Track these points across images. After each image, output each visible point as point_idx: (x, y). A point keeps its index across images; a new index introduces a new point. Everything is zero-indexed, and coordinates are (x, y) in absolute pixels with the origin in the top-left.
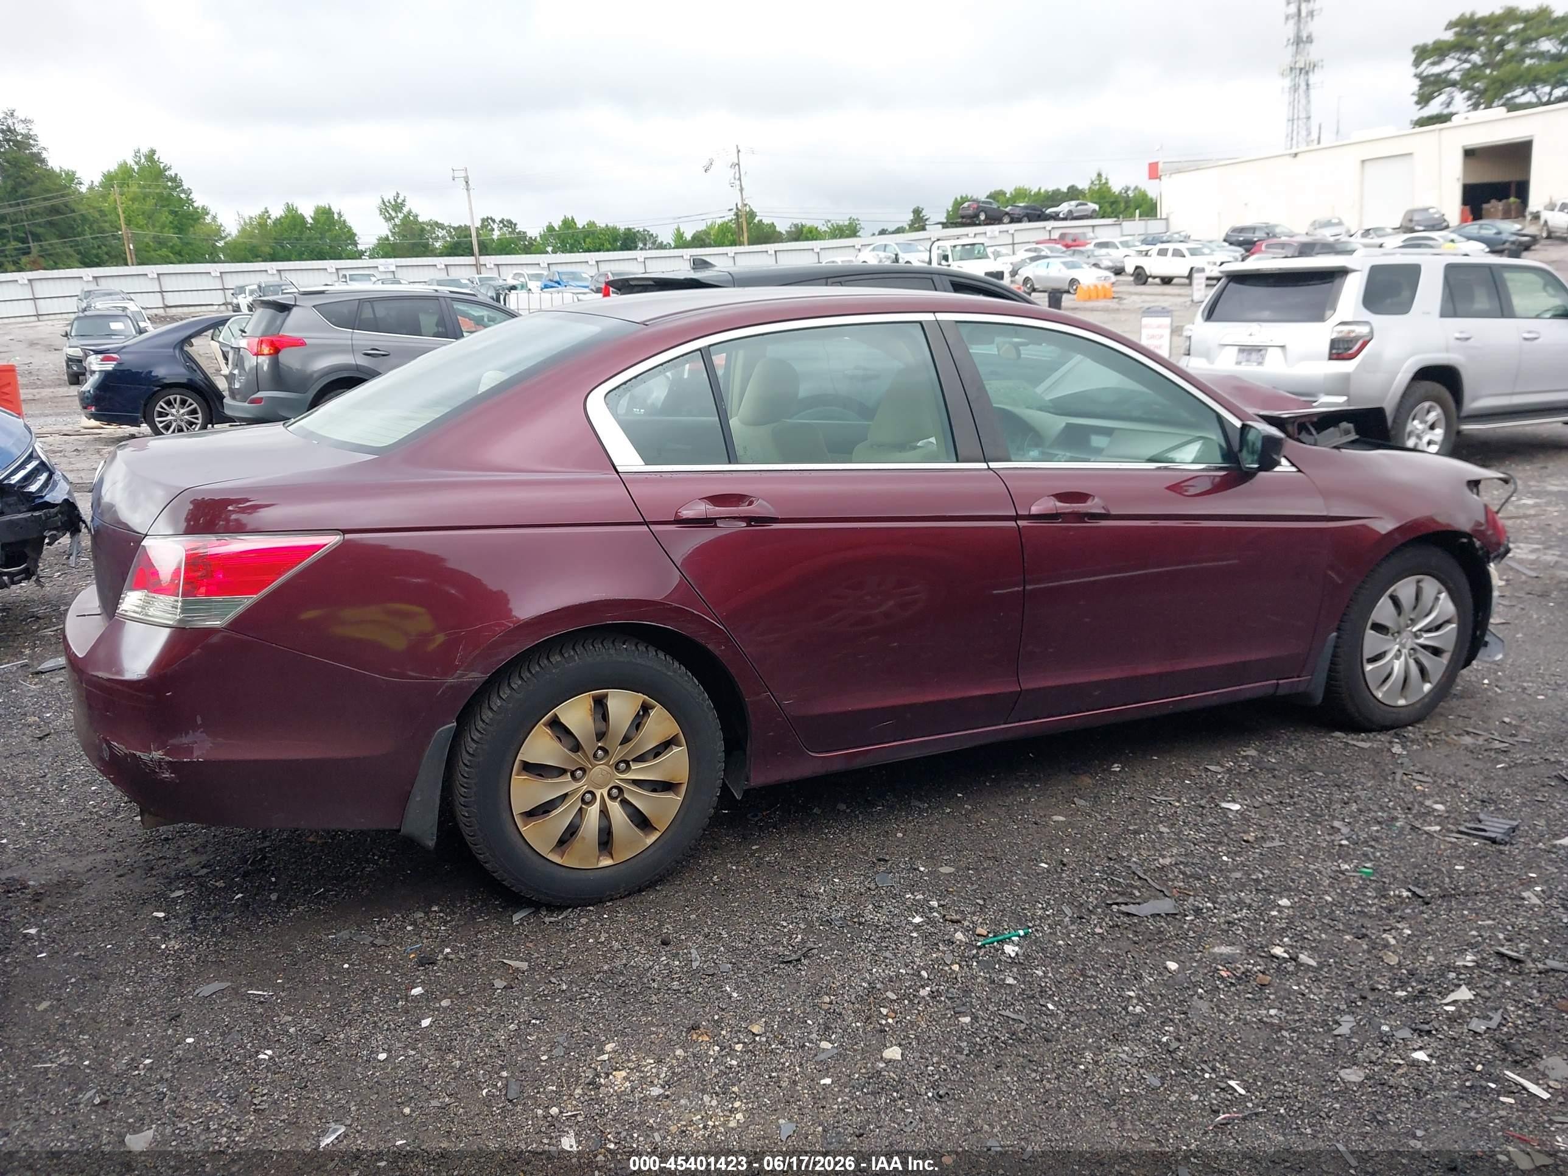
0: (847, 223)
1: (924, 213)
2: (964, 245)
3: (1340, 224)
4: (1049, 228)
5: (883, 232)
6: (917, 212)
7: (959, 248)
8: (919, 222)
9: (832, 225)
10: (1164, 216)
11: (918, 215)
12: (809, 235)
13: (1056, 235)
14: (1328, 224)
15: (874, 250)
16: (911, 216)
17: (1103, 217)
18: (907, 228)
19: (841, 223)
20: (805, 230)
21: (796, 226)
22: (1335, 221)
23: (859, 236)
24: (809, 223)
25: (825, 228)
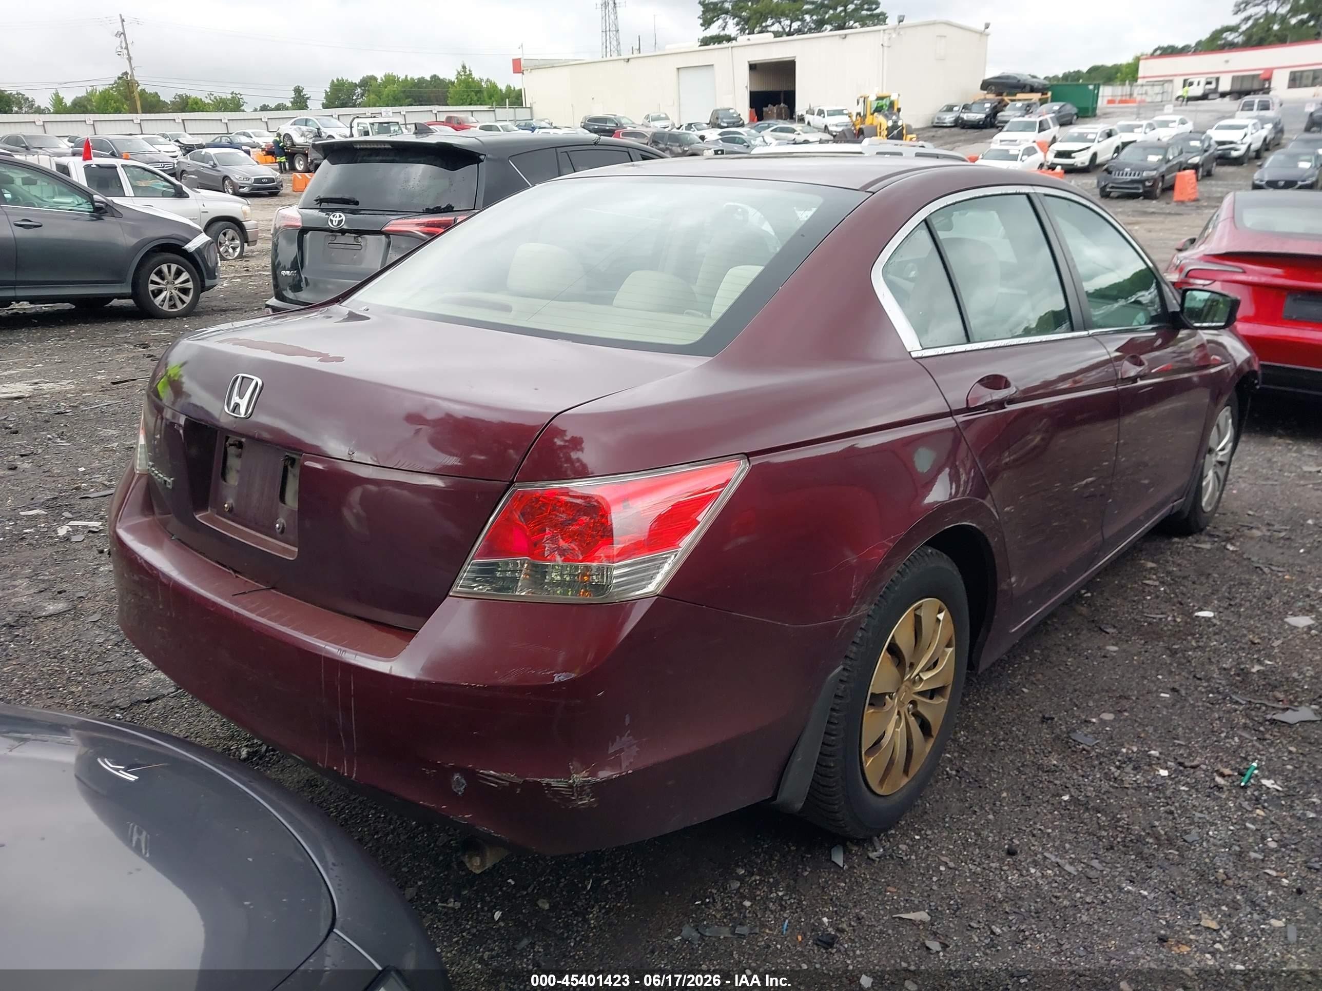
0: (229, 96)
1: (304, 92)
2: (380, 123)
3: (667, 118)
4: (435, 112)
5: (264, 108)
6: (298, 91)
7: (376, 126)
8: (300, 102)
9: (215, 98)
10: (528, 105)
11: (300, 94)
12: (194, 106)
13: (442, 117)
14: (658, 119)
15: (294, 124)
16: (293, 94)
17: (470, 104)
18: (290, 105)
19: (224, 97)
20: (190, 101)
21: (180, 96)
22: (663, 116)
23: (244, 111)
24: (193, 95)
25: (207, 101)
